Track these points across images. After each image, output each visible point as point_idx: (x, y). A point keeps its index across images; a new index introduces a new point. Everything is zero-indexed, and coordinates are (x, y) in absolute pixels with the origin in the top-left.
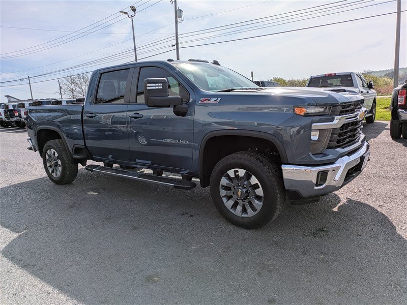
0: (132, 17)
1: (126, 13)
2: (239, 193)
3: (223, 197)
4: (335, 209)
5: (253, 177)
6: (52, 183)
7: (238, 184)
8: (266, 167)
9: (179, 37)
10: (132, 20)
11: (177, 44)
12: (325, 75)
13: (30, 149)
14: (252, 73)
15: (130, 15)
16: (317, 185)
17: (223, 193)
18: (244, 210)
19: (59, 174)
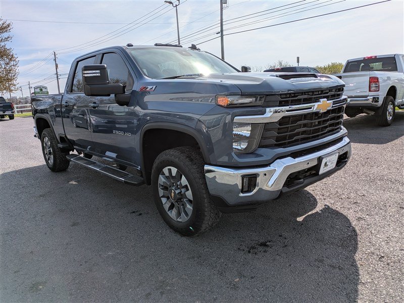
0: (176, 6)
1: (171, 3)
2: (173, 194)
3: (162, 197)
4: (300, 219)
5: (183, 177)
6: (49, 170)
7: (173, 183)
8: (195, 167)
9: (224, 23)
10: (177, 9)
11: (222, 31)
12: (364, 58)
13: (35, 136)
14: (298, 58)
15: (174, 5)
16: (242, 191)
17: (161, 192)
18: (179, 214)
19: (52, 161)
